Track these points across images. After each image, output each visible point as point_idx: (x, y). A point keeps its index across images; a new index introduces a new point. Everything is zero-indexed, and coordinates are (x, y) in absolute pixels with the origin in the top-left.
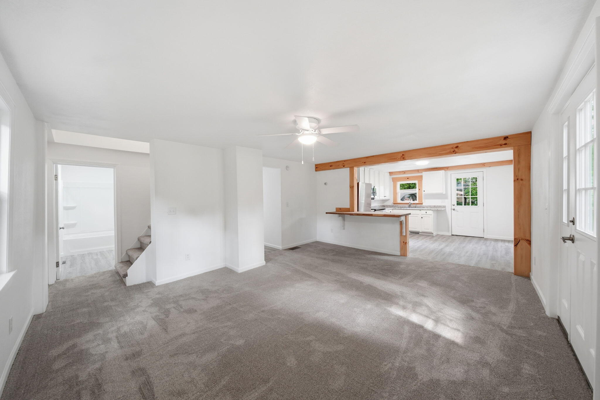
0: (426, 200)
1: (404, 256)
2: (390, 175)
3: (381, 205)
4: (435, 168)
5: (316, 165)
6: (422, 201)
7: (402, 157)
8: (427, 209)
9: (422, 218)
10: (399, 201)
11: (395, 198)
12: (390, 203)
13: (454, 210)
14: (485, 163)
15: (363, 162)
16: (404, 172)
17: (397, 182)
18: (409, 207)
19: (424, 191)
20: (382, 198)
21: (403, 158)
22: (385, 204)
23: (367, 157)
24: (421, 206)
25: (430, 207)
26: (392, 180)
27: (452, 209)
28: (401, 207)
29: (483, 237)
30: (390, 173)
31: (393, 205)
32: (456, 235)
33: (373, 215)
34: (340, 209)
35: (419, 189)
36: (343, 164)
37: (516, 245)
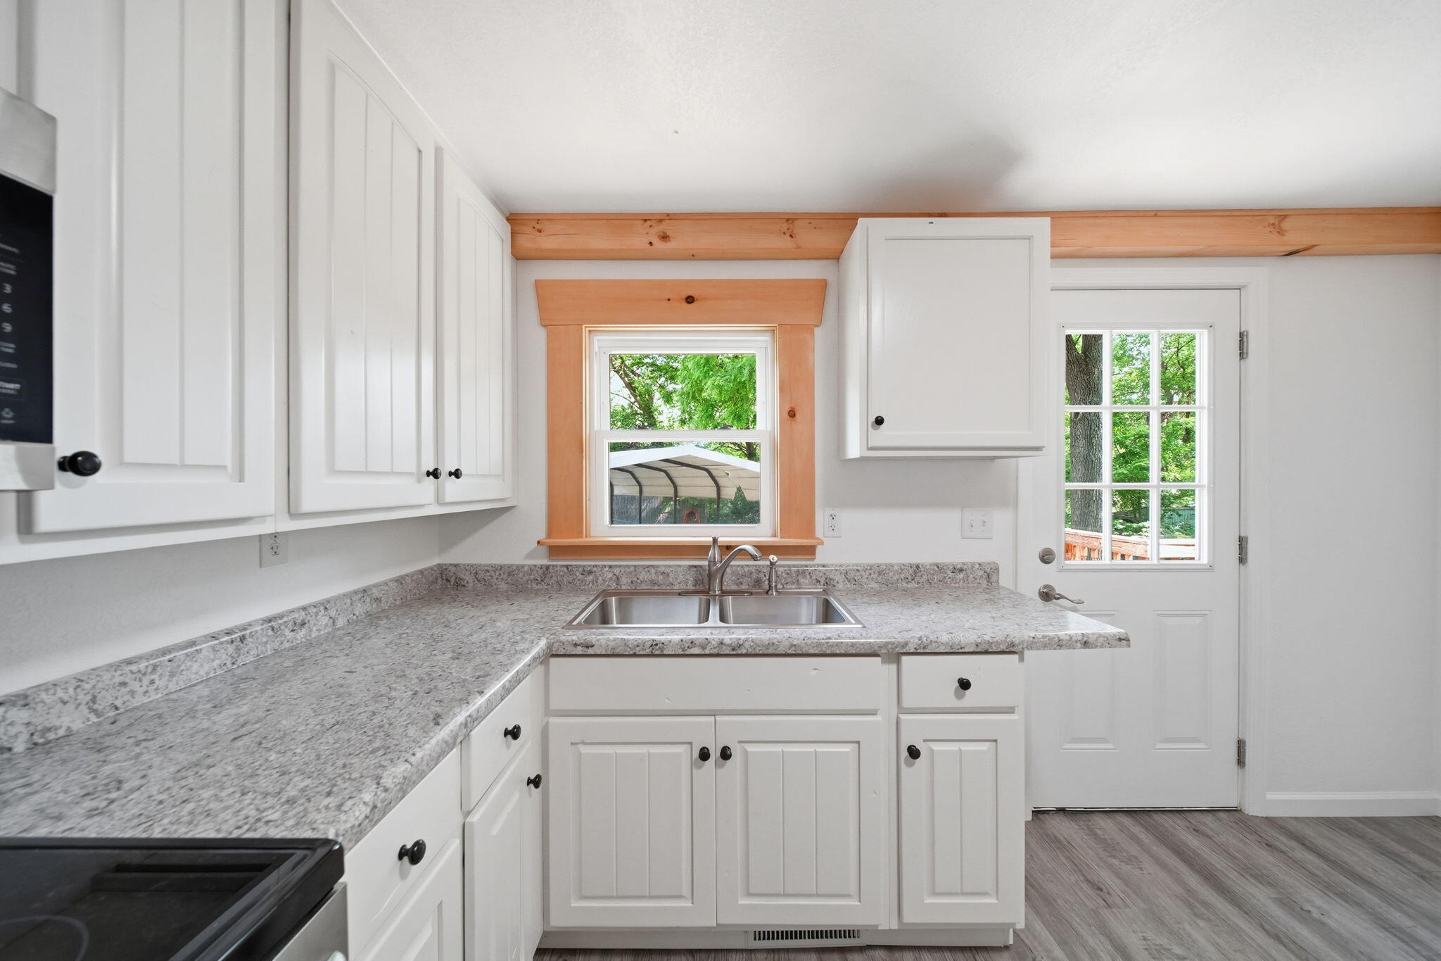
6: (809, 527)
11: (564, 506)
12: (519, 544)
17: (589, 336)
19: (875, 423)
28: (625, 585)
29: (1232, 803)
30: (517, 221)
31: (546, 562)
32: (1061, 810)
35: (793, 414)
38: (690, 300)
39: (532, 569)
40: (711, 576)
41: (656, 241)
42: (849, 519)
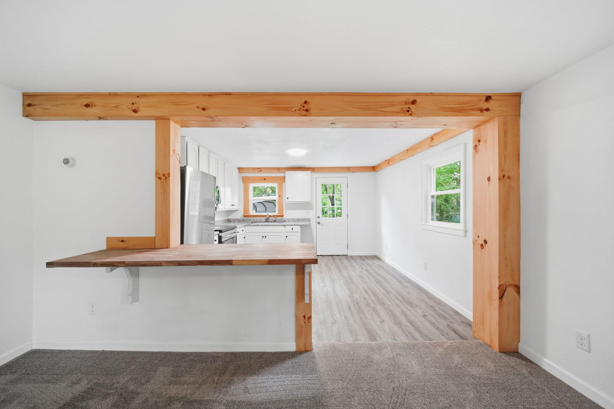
0: (287, 211)
1: (305, 351)
2: (239, 172)
3: (224, 219)
4: (299, 168)
5: (26, 96)
6: (283, 213)
7: (305, 109)
8: (293, 224)
9: (287, 237)
10: (252, 212)
11: (246, 209)
12: (239, 215)
13: (319, 223)
14: (350, 168)
15: (198, 107)
16: (260, 170)
17: (249, 184)
18: (266, 221)
19: (288, 198)
20: (229, 208)
21: (307, 110)
22: (232, 217)
23: (210, 95)
24: (281, 219)
25: (294, 220)
26: (242, 180)
27: (317, 223)
28: (255, 221)
29: (347, 254)
30: (239, 168)
31: (243, 218)
32: (321, 255)
33: (234, 263)
34: (123, 241)
35: (280, 196)
36: (133, 104)
37: (501, 297)
38: (265, 179)
39: (241, 219)
40: (267, 219)
41: (259, 171)
42: (288, 211)
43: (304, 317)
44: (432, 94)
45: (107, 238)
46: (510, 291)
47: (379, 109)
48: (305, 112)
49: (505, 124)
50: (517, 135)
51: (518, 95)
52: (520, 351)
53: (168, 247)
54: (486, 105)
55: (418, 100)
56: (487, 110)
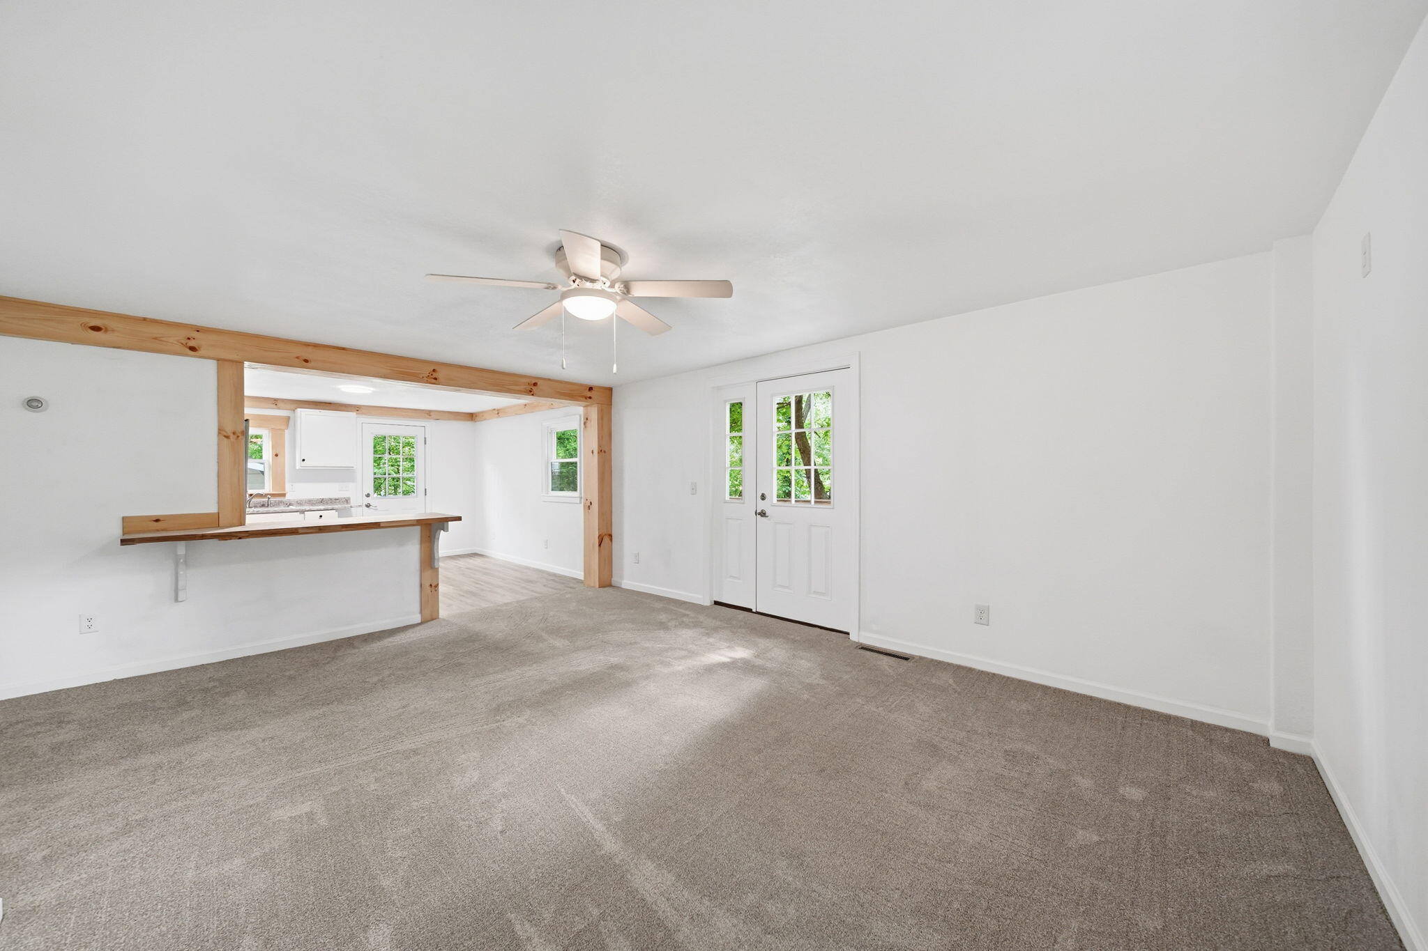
0: (295, 485)
1: (433, 619)
4: (326, 403)
6: (284, 489)
8: (322, 507)
13: (369, 506)
14: (430, 411)
15: (297, 357)
21: (436, 379)
23: (316, 346)
24: (281, 501)
27: (364, 505)
33: (382, 525)
34: (157, 521)
35: (277, 455)
36: (189, 339)
37: (600, 545)
42: (297, 486)
43: (431, 585)
44: (549, 380)
45: (124, 519)
46: (606, 539)
47: (507, 387)
48: (434, 381)
49: (602, 410)
50: (610, 420)
51: (610, 389)
52: (613, 583)
53: (244, 525)
54: (589, 394)
55: (539, 383)
56: (590, 398)
